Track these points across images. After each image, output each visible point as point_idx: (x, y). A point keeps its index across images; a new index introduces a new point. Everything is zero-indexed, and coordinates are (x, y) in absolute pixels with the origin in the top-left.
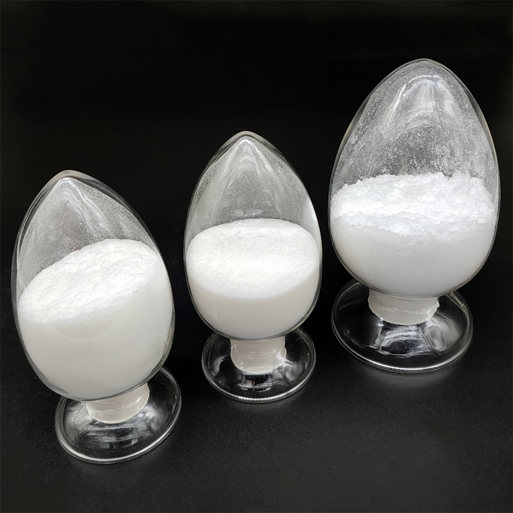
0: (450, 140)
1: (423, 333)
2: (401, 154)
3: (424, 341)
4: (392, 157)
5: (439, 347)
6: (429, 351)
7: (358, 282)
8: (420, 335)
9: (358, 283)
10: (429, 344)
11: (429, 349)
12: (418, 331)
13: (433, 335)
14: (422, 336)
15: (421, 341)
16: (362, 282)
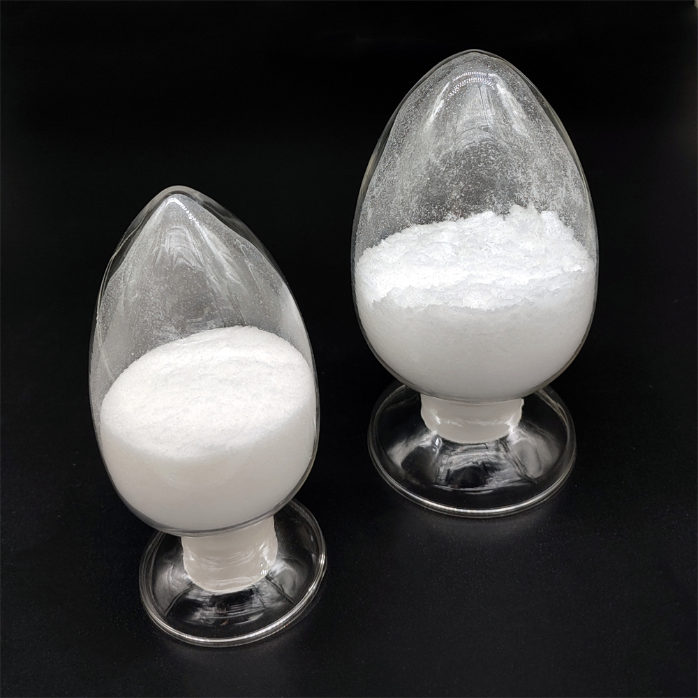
0: (535, 160)
1: (507, 451)
2: (471, 190)
3: (509, 464)
4: (458, 197)
5: (533, 472)
6: (519, 478)
7: (402, 384)
8: (501, 454)
9: (403, 386)
10: (517, 467)
11: (519, 475)
12: (498, 450)
13: (522, 454)
14: (505, 456)
15: (505, 464)
16: (408, 384)
